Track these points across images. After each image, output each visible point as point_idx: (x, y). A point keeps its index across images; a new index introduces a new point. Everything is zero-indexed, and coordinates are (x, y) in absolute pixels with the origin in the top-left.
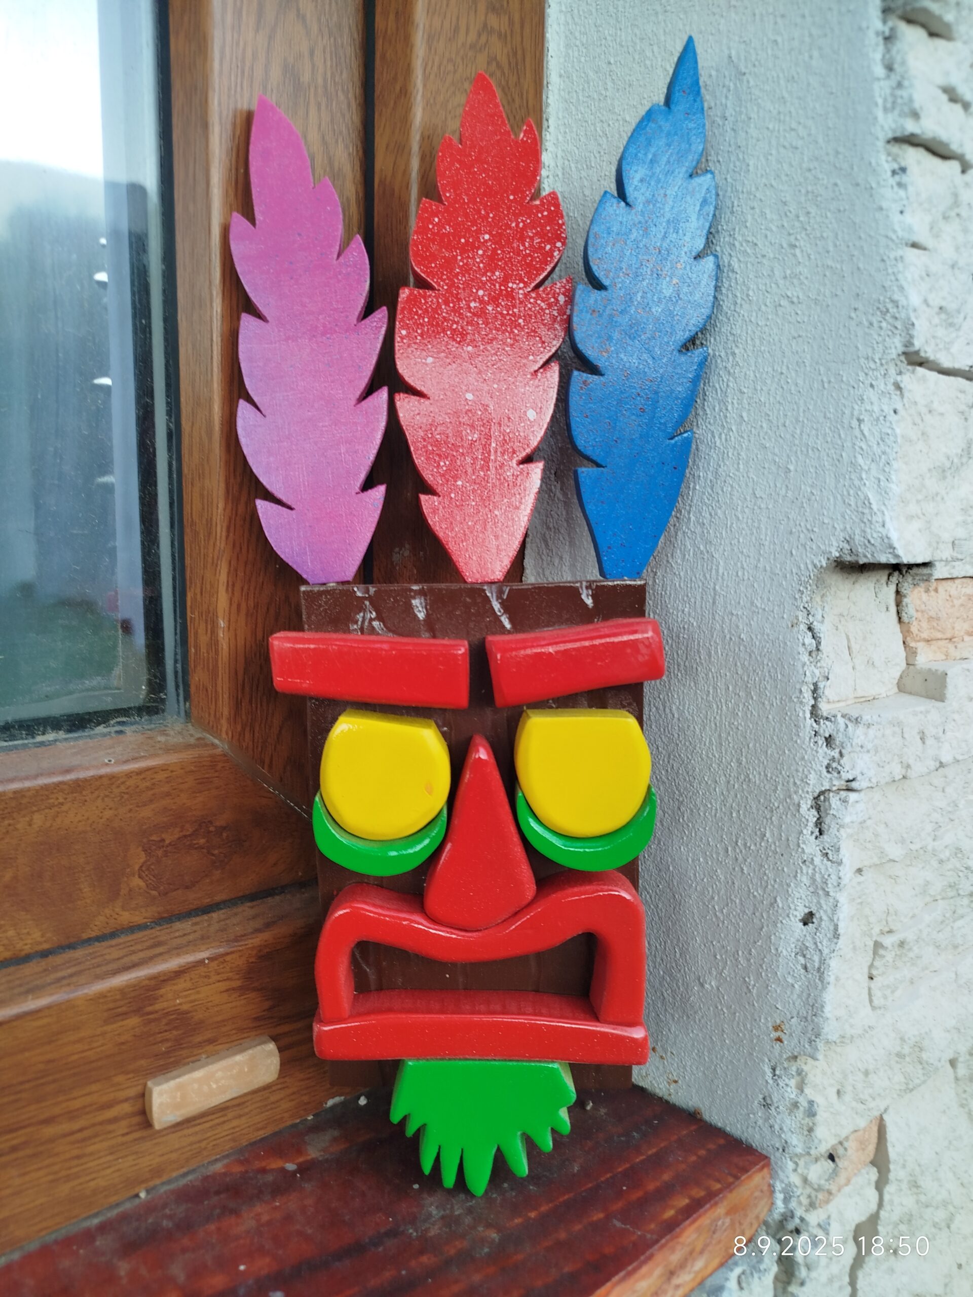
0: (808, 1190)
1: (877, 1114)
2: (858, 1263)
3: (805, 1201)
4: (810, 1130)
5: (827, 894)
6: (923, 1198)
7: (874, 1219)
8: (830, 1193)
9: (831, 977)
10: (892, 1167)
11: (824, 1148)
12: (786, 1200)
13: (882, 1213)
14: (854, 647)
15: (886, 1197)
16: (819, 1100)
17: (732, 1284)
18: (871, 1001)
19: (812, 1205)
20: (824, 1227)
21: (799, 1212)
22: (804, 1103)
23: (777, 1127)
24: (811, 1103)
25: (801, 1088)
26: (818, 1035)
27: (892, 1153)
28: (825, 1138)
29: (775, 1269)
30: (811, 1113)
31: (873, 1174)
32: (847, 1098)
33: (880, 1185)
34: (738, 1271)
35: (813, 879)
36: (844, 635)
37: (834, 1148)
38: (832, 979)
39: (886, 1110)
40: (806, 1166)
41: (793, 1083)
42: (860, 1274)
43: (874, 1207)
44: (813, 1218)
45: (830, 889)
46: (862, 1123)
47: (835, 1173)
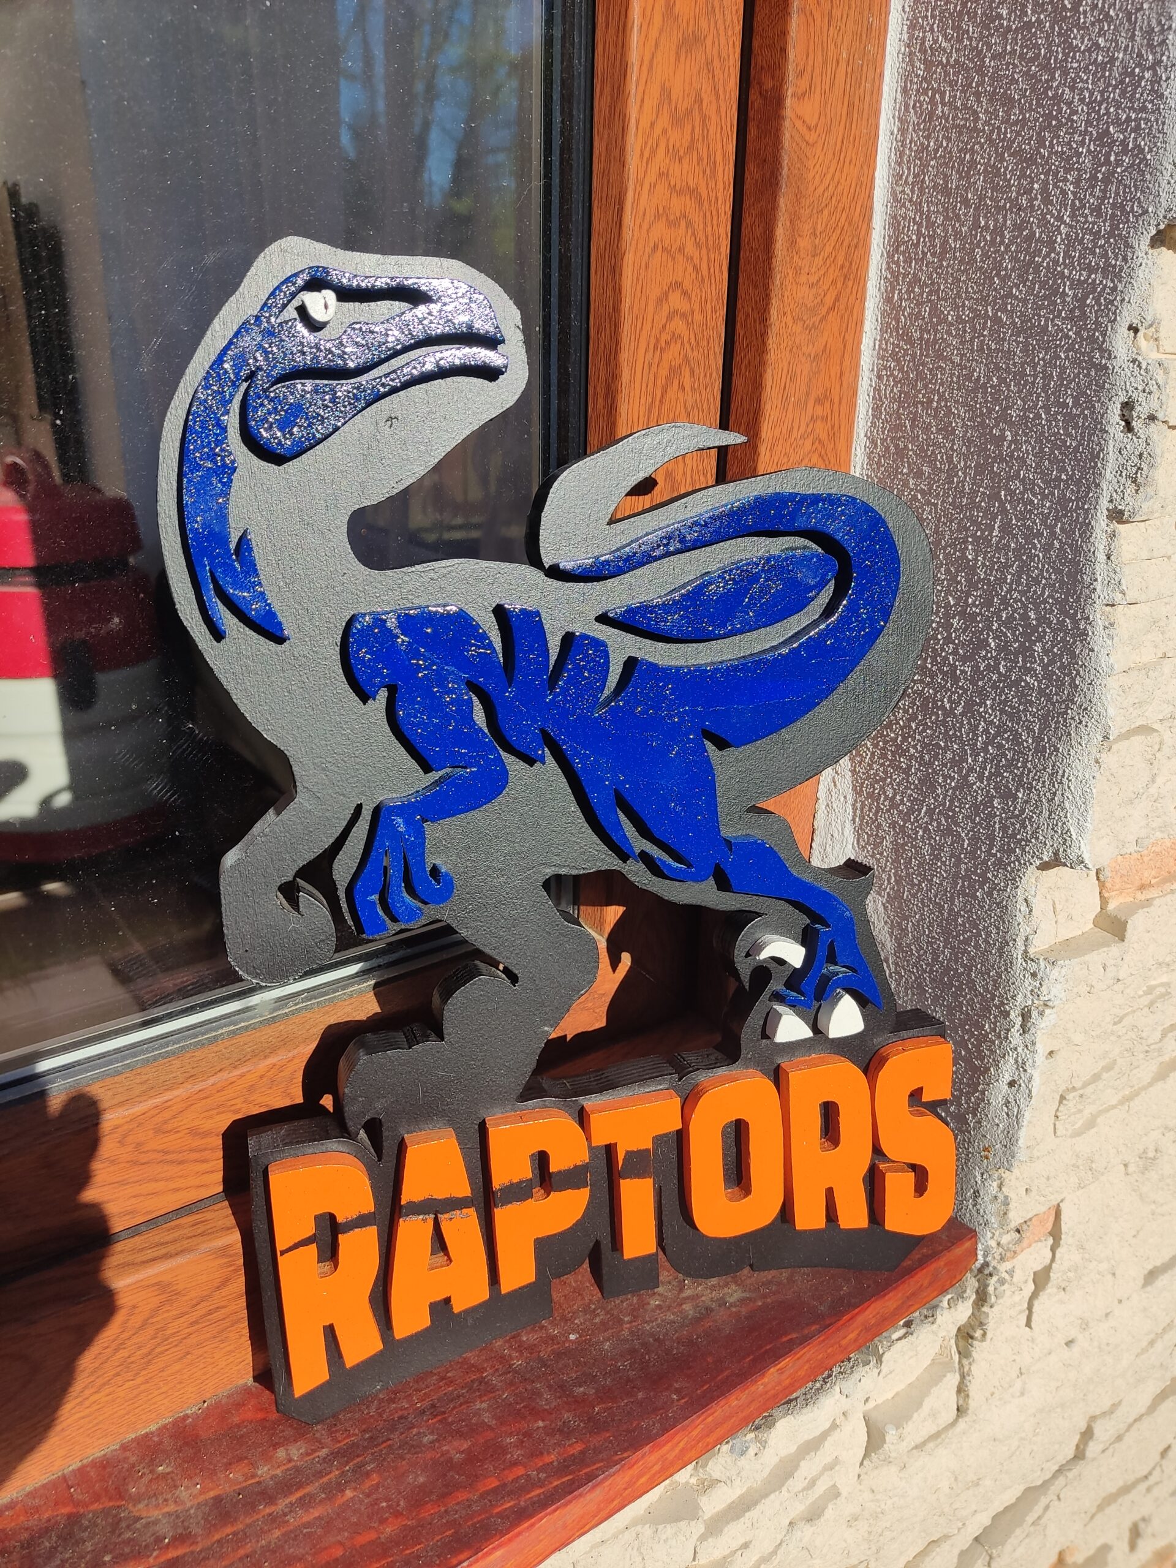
0: (1001, 1250)
1: (1055, 1203)
2: (1034, 1296)
3: (998, 1257)
4: (1005, 1214)
5: (1025, 1071)
6: (1087, 1256)
7: (1048, 1269)
8: (1015, 1252)
9: (1025, 1122)
10: (1063, 1236)
11: (1013, 1225)
12: (985, 1256)
13: (1054, 1265)
14: (1058, 907)
15: (1058, 1255)
16: (1012, 1195)
17: (945, 1304)
18: (1055, 1133)
19: (1002, 1259)
20: (1011, 1272)
21: (993, 1263)
22: (1001, 1197)
23: (982, 1211)
24: (1006, 1197)
25: (1000, 1187)
26: (1013, 1157)
27: (1064, 1228)
28: (1015, 1217)
29: (974, 1297)
30: (1006, 1203)
31: (1051, 1241)
32: (1033, 1193)
33: (1053, 1249)
34: (949, 1296)
35: (1016, 1062)
36: (1051, 902)
37: (1021, 1224)
38: (1025, 1124)
39: (1062, 1201)
40: (1001, 1235)
41: (995, 1184)
42: (1036, 1303)
43: (1048, 1261)
44: (1004, 1267)
45: (1027, 1067)
46: (1043, 1209)
47: (1020, 1241)
